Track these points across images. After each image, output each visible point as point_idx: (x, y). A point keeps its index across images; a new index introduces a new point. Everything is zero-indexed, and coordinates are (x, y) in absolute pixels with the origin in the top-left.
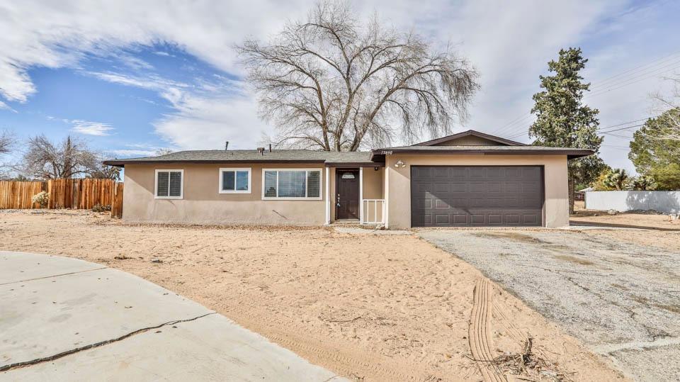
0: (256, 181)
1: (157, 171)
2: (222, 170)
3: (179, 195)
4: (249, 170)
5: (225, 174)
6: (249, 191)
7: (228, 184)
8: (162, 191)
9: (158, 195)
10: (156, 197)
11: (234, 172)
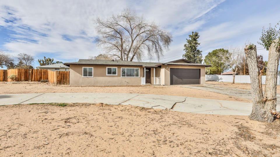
0: (119, 72)
1: (83, 67)
2: (107, 68)
3: (92, 76)
4: (117, 68)
5: (108, 69)
6: (117, 75)
7: (109, 72)
8: (85, 75)
9: (84, 76)
10: (83, 76)
11: (111, 68)
